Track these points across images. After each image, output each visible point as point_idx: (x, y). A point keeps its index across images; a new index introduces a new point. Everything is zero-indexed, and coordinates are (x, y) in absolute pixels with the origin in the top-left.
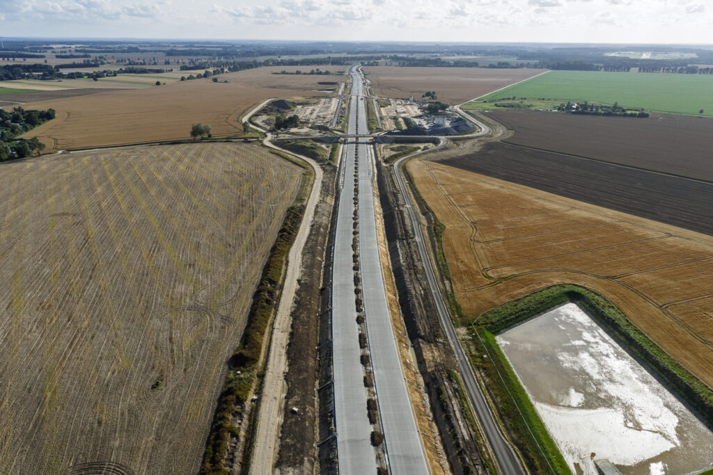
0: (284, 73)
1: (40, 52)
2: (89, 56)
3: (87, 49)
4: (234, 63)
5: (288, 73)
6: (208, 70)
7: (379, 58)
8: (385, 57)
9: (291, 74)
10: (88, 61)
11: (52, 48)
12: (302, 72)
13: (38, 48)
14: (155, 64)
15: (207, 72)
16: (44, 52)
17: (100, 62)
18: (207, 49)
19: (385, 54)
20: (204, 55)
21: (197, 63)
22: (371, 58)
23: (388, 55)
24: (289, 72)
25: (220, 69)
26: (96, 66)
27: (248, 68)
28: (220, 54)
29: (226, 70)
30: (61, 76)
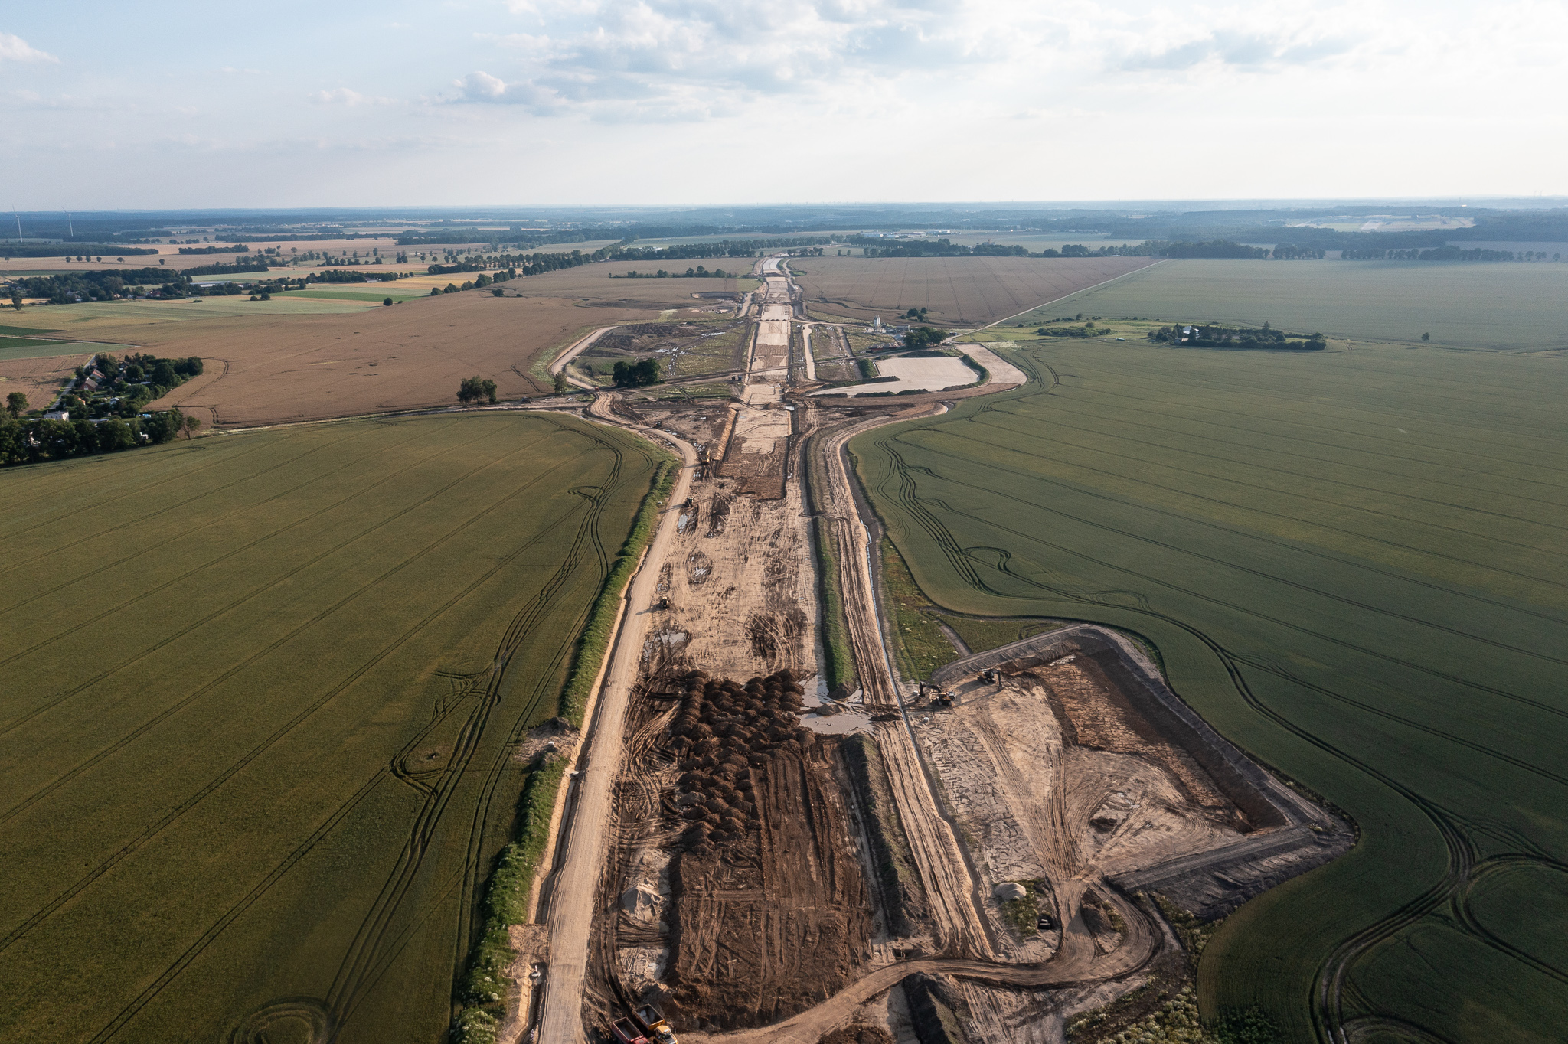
0: (633, 275)
1: (147, 242)
2: (245, 249)
3: (239, 234)
4: (536, 256)
5: (641, 276)
6: (482, 273)
7: (827, 241)
8: (839, 239)
9: (647, 276)
10: (246, 259)
11: (168, 234)
12: (670, 272)
13: (142, 235)
14: (378, 262)
15: (481, 277)
16: (154, 242)
17: (268, 261)
18: (480, 229)
19: (838, 233)
20: (474, 241)
21: (461, 259)
22: (810, 241)
23: (845, 233)
24: (644, 272)
25: (506, 271)
26: (262, 268)
27: (562, 267)
28: (505, 239)
29: (519, 271)
30: (198, 291)
